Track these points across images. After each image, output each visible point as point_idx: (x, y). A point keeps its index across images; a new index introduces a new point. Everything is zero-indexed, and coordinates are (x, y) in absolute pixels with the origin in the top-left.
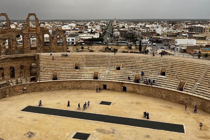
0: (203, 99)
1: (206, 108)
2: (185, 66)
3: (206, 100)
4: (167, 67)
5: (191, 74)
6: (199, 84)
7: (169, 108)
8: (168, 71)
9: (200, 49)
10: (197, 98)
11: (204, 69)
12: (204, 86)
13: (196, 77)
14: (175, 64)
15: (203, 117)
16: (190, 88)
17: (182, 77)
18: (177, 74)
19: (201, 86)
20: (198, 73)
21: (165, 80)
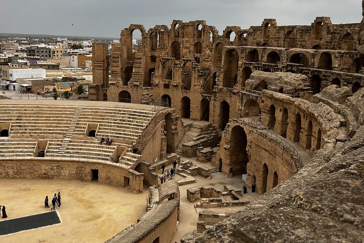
0: (79, 162)
1: (84, 175)
2: (42, 113)
3: (83, 162)
4: (11, 120)
5: (55, 127)
6: (69, 139)
7: (25, 190)
8: (12, 126)
9: (54, 85)
10: (70, 163)
11: (73, 114)
12: (77, 142)
13: (64, 130)
14: (25, 114)
15: (82, 190)
16: (57, 148)
17: (40, 133)
18: (30, 130)
19: (74, 142)
20: (65, 122)
21: (10, 144)
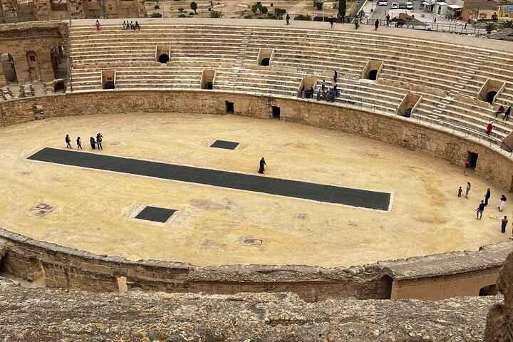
0: (452, 135)
1: (456, 157)
2: (428, 54)
3: (459, 138)
4: (385, 57)
5: (439, 76)
6: (452, 99)
7: (371, 155)
8: (384, 67)
9: (496, 9)
10: (440, 134)
11: (472, 61)
12: (462, 105)
13: (449, 84)
14: (405, 51)
15: (442, 178)
16: (430, 109)
17: (416, 82)
18: (405, 75)
19: (457, 104)
20: (457, 71)
21: (373, 91)
